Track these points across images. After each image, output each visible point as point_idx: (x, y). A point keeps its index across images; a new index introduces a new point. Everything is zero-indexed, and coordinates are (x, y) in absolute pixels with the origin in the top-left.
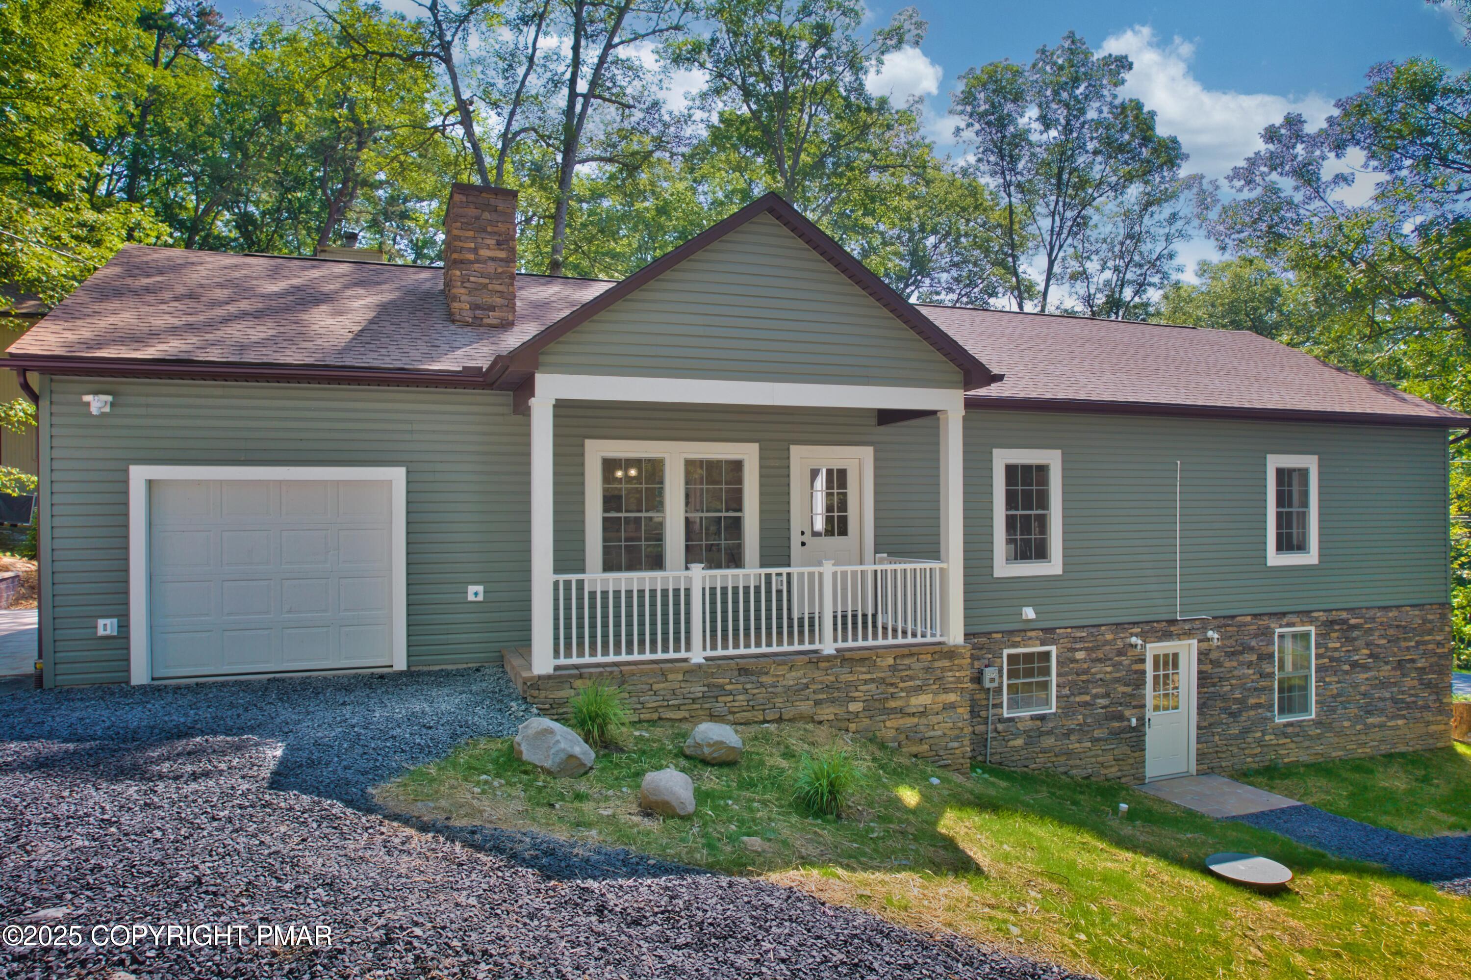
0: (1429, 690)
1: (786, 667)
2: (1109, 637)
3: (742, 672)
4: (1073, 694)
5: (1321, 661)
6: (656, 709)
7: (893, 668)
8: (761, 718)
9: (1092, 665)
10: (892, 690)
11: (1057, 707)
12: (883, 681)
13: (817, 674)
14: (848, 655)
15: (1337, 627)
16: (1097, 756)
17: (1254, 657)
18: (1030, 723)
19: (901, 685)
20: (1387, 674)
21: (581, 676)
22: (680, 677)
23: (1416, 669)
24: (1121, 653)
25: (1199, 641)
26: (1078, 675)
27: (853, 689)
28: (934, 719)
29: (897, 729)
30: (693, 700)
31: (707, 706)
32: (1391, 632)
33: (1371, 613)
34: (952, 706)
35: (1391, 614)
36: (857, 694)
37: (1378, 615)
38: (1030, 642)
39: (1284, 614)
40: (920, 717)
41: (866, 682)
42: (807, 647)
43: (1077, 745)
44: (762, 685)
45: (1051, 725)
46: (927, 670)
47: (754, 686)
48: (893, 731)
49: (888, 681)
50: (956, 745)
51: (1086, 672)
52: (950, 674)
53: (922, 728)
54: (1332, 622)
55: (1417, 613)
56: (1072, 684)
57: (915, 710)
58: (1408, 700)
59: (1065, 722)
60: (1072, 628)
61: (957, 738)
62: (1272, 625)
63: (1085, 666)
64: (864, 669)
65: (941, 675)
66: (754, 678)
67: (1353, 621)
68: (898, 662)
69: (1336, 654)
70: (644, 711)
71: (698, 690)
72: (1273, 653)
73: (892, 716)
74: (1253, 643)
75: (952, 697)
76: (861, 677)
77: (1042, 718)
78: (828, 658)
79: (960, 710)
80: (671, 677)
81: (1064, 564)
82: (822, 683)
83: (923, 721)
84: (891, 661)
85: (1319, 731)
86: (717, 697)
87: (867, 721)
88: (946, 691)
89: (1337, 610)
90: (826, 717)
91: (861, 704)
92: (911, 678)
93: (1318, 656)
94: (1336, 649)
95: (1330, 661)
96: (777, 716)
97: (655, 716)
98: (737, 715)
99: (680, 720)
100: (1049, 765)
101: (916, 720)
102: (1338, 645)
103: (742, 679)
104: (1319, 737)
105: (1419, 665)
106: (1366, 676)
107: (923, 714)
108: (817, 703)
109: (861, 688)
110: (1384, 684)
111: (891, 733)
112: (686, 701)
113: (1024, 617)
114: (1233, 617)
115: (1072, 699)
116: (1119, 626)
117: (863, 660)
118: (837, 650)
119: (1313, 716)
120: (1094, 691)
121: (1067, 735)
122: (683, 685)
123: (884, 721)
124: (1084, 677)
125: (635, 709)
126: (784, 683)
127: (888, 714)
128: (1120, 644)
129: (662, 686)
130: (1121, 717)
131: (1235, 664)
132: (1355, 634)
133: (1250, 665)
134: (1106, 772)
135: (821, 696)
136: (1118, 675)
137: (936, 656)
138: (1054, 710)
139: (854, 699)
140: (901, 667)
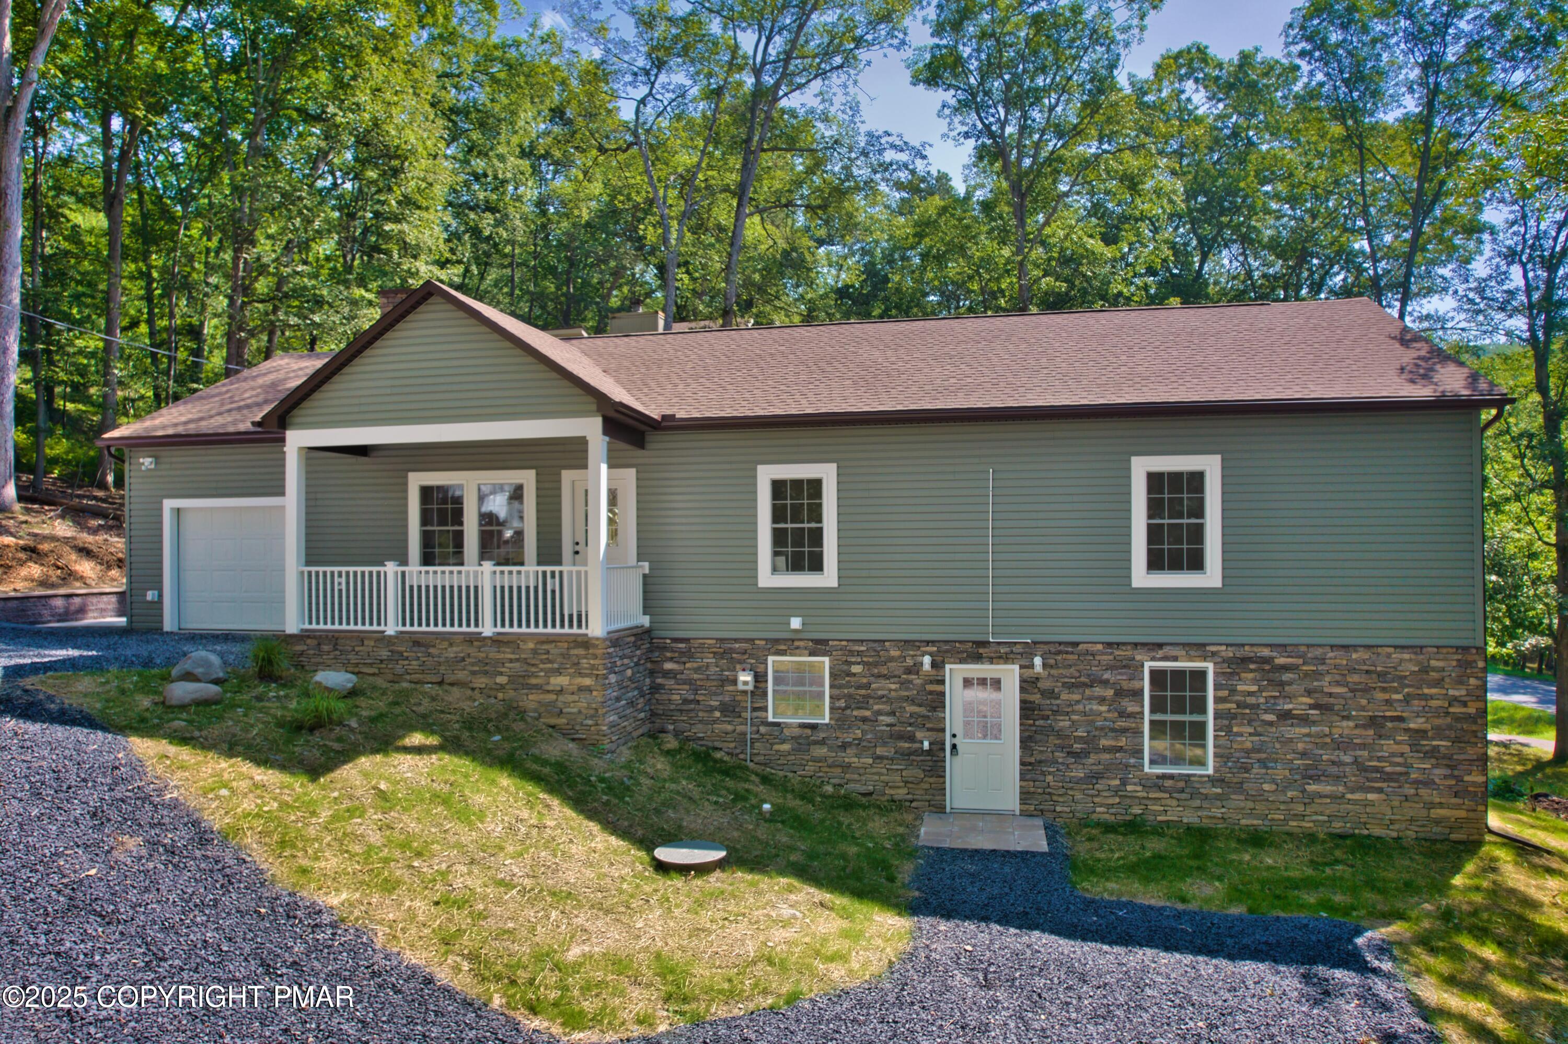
0: (1433, 761)
2: (895, 653)
3: (418, 644)
4: (850, 708)
5: (1221, 706)
6: (356, 666)
7: (535, 652)
8: (429, 680)
9: (873, 680)
10: (533, 669)
11: (830, 719)
12: (525, 661)
13: (471, 650)
14: (496, 637)
15: (1252, 666)
16: (880, 774)
17: (1110, 693)
18: (797, 732)
19: (542, 666)
20: (1346, 732)
22: (375, 644)
23: (1407, 730)
24: (909, 671)
25: (1021, 667)
26: (856, 688)
27: (500, 665)
28: (571, 698)
29: (538, 702)
32: (1355, 678)
33: (1318, 652)
35: (1354, 656)
36: (503, 670)
37: (1331, 655)
38: (799, 652)
39: (1160, 646)
40: (558, 695)
41: (511, 661)
42: (472, 629)
43: (855, 760)
44: (429, 655)
45: (822, 735)
46: (563, 655)
47: (425, 655)
48: (534, 703)
49: (530, 661)
50: (590, 722)
51: (868, 686)
53: (559, 704)
54: (1245, 660)
55: (1407, 656)
56: (849, 698)
57: (553, 689)
58: (1388, 769)
59: (839, 734)
60: (847, 641)
62: (1138, 657)
63: (865, 681)
64: (510, 651)
65: (577, 661)
66: (425, 649)
67: (1281, 661)
68: (539, 647)
69: (1251, 700)
71: (385, 654)
72: (1142, 690)
73: (533, 691)
74: (1106, 676)
75: (587, 682)
76: (507, 656)
77: (814, 727)
78: (481, 639)
81: (839, 577)
82: (476, 658)
83: (561, 698)
84: (533, 646)
85: (1219, 790)
86: (397, 661)
87: (512, 692)
88: (581, 675)
89: (1252, 645)
90: (478, 685)
91: (507, 678)
92: (551, 662)
93: (1217, 700)
94: (1250, 694)
95: (1238, 707)
96: (440, 680)
101: (554, 697)
102: (1254, 688)
103: (417, 649)
104: (1218, 797)
105: (1412, 726)
106: (1305, 730)
107: (561, 691)
108: (474, 673)
109: (506, 665)
110: (1340, 745)
111: (532, 705)
113: (788, 627)
114: (1076, 644)
115: (848, 712)
116: (908, 643)
119: (1210, 771)
120: (876, 707)
121: (844, 746)
122: (377, 650)
123: (527, 695)
124: (863, 692)
126: (446, 655)
127: (530, 689)
128: (909, 662)
130: (911, 738)
131: (1077, 697)
132: (1286, 677)
133: (1102, 700)
135: (475, 668)
136: (906, 694)
137: (577, 645)
138: (827, 721)
139: (501, 674)
140: (541, 652)
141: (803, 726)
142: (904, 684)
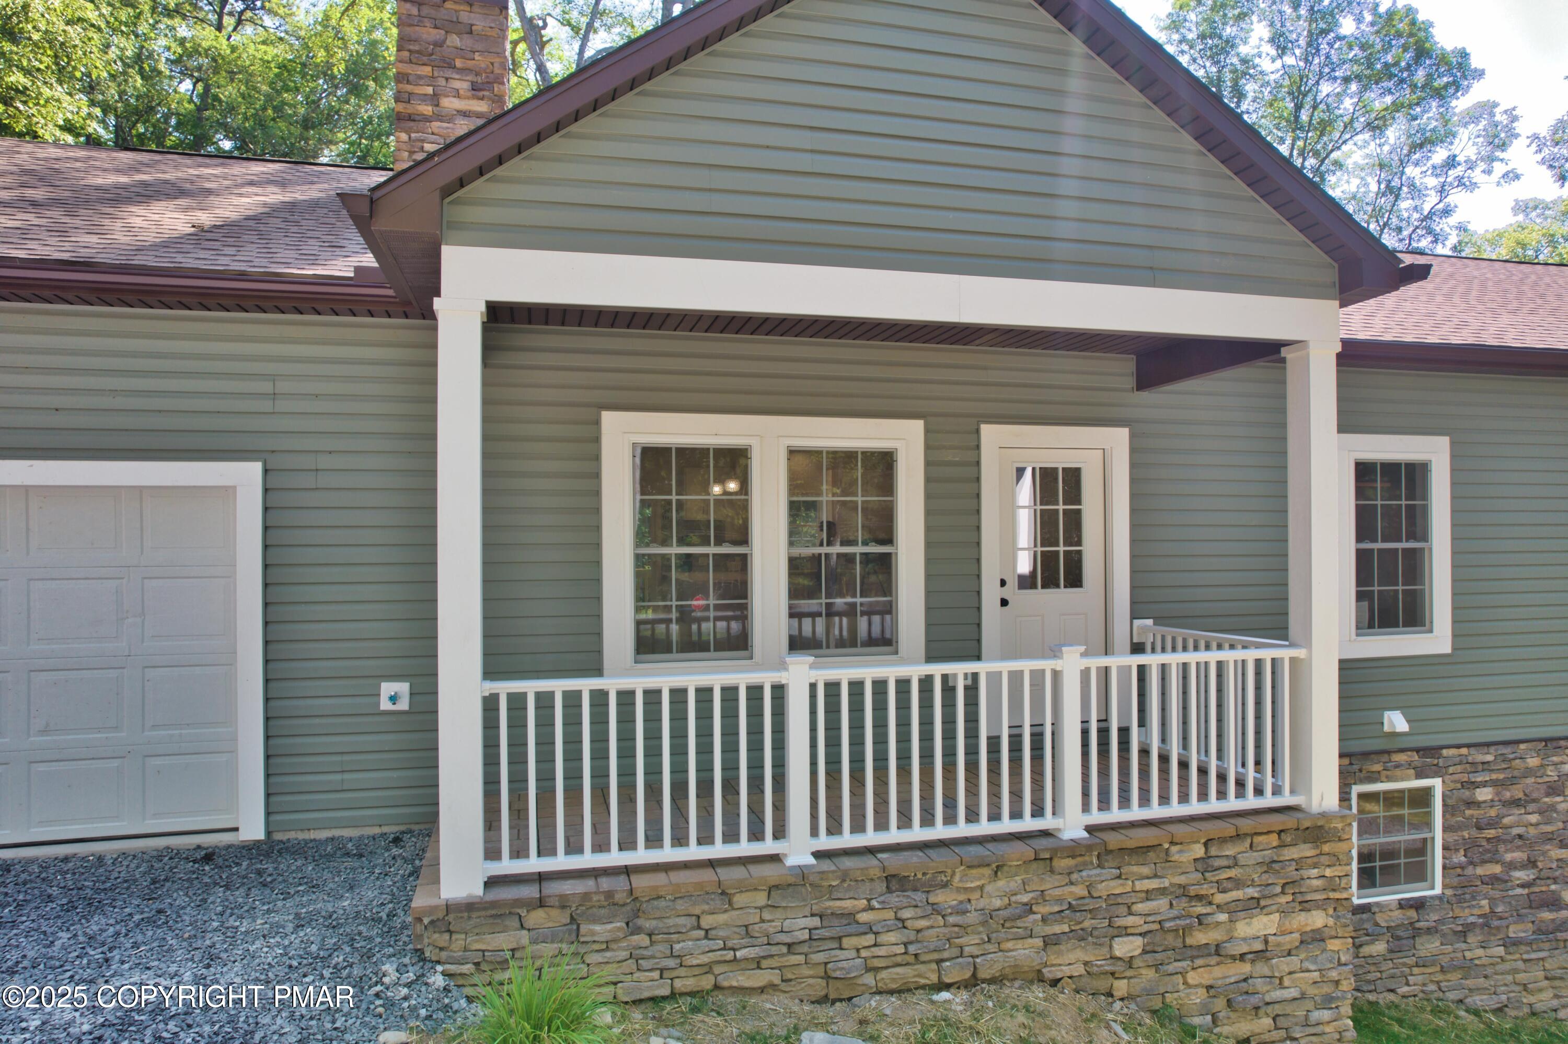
1: (987, 871)
2: (1533, 762)
3: (894, 885)
4: (1471, 863)
6: (708, 968)
7: (1204, 865)
8: (934, 978)
9: (1504, 811)
10: (1200, 909)
11: (1445, 886)
12: (1183, 892)
13: (1051, 884)
14: (1114, 840)
16: (1515, 971)
18: (1396, 914)
19: (1219, 898)
21: (541, 903)
22: (761, 899)
26: (1479, 828)
27: (1123, 910)
28: (1282, 965)
29: (1209, 988)
30: (789, 945)
31: (820, 957)
34: (1316, 938)
36: (1130, 921)
38: (1398, 772)
40: (1253, 961)
41: (1149, 895)
42: (1028, 824)
43: (1480, 952)
44: (936, 909)
45: (1434, 917)
46: (1270, 866)
47: (919, 912)
48: (1202, 992)
49: (1193, 891)
50: (1326, 1015)
51: (1493, 823)
52: (1315, 872)
53: (1259, 984)
56: (1470, 846)
57: (1245, 949)
59: (1458, 912)
60: (1469, 746)
61: (1327, 1002)
63: (1493, 813)
64: (1145, 870)
65: (1295, 875)
66: (919, 897)
68: (1213, 851)
70: (682, 972)
71: (800, 924)
73: (1199, 962)
75: (1318, 919)
76: (1139, 885)
77: (1419, 905)
78: (1074, 849)
79: (1334, 945)
80: (739, 900)
81: (1455, 636)
82: (1059, 901)
83: (1262, 968)
84: (1198, 851)
86: (840, 938)
87: (1150, 974)
88: (1306, 906)
90: (1067, 971)
91: (1139, 941)
92: (1238, 884)
96: (968, 974)
97: (707, 982)
98: (884, 974)
99: (762, 990)
100: (1432, 987)
101: (1246, 968)
103: (894, 899)
107: (1261, 955)
108: (1050, 942)
109: (1139, 907)
111: (1198, 997)
112: (774, 950)
113: (1386, 728)
115: (1469, 871)
116: (1549, 743)
117: (1142, 851)
118: (1090, 829)
120: (1508, 857)
121: (1463, 934)
122: (767, 915)
123: (1183, 974)
124: (1491, 833)
125: (662, 970)
126: (982, 903)
127: (1192, 958)
129: (722, 918)
134: (1532, 999)
135: (1057, 929)
136: (1549, 828)
137: (1288, 838)
138: (1438, 890)
139: (1125, 932)
140: (1217, 863)
141: (1403, 905)
142: (1546, 812)
